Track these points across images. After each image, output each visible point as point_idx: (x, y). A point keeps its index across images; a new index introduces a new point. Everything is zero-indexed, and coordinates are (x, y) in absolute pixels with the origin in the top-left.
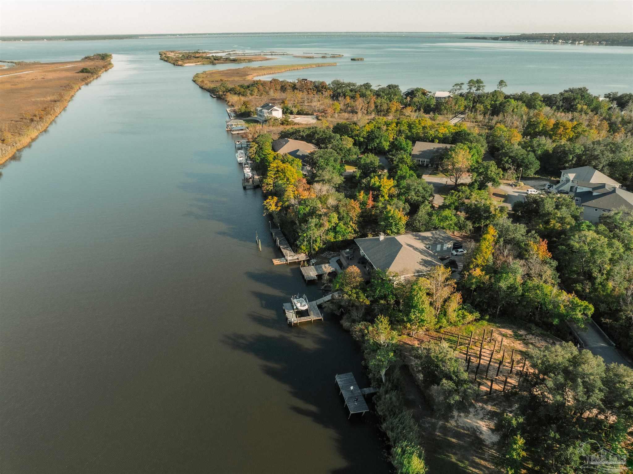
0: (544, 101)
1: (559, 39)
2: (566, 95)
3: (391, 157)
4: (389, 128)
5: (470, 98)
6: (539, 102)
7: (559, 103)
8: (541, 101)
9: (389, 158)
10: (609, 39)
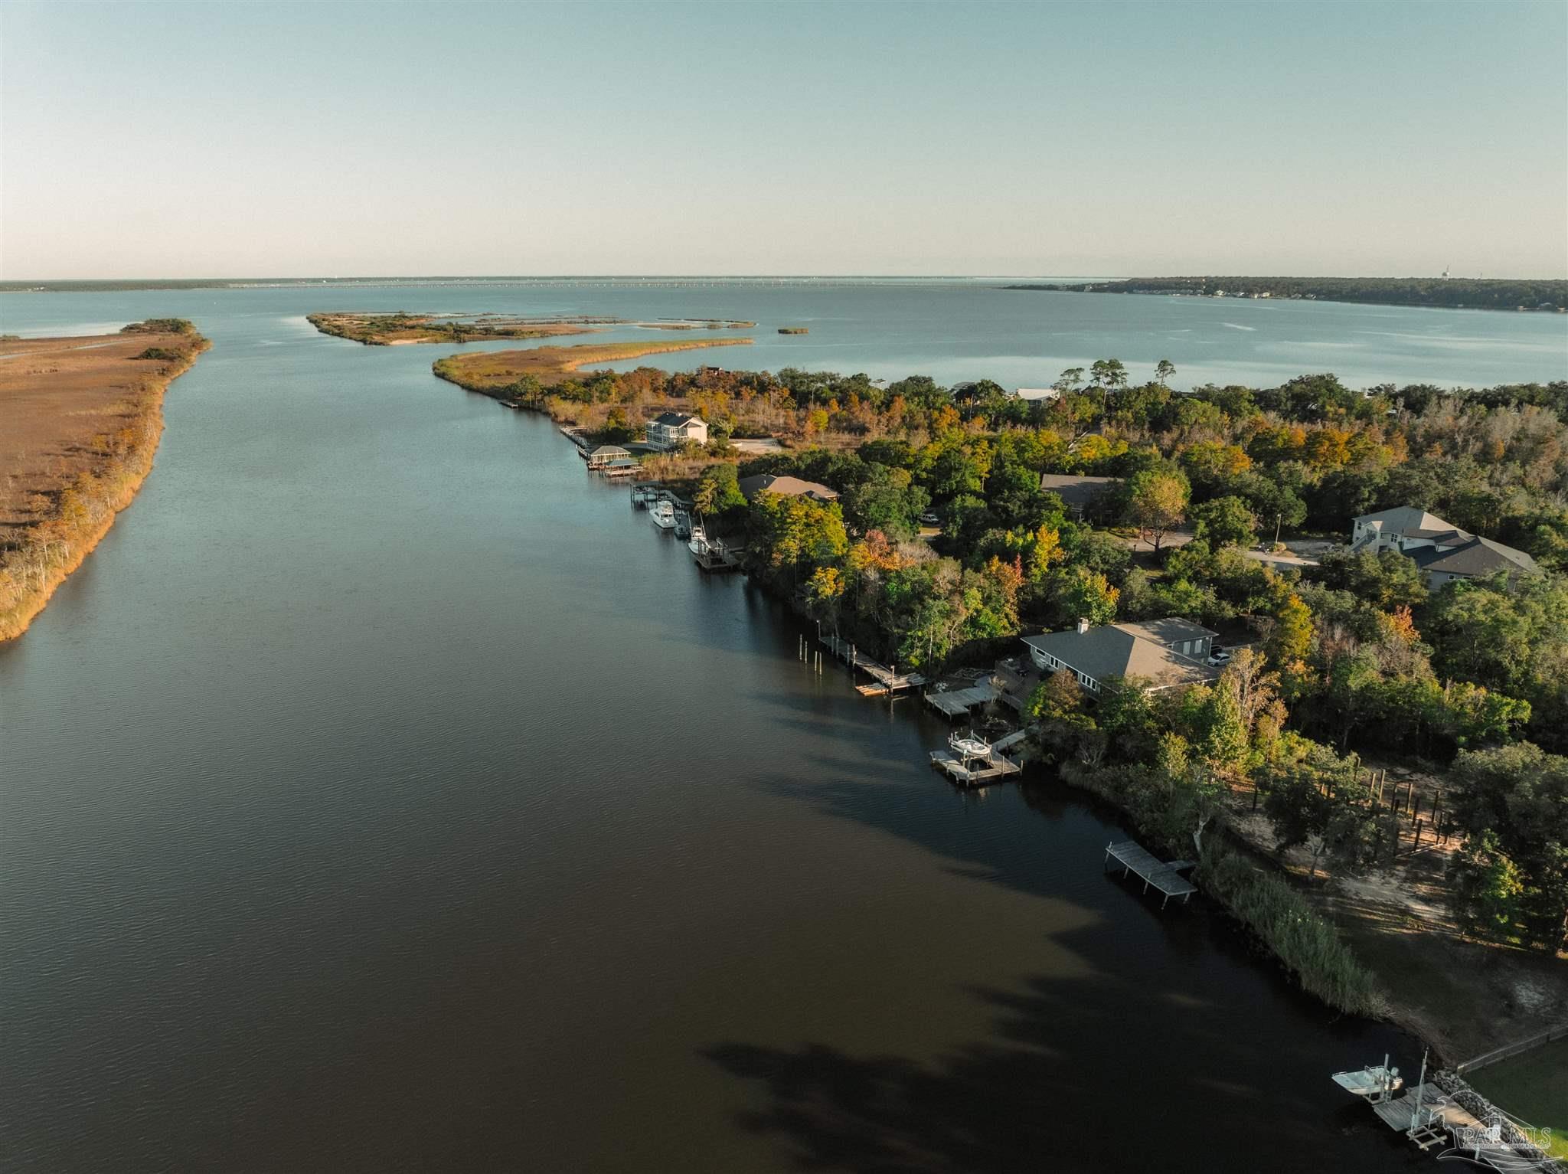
0: (1256, 402)
1: (1216, 288)
2: (1297, 389)
3: (1002, 503)
4: (978, 450)
5: (1100, 398)
6: (1246, 404)
7: (1286, 405)
8: (1250, 401)
9: (998, 506)
10: (1321, 290)
